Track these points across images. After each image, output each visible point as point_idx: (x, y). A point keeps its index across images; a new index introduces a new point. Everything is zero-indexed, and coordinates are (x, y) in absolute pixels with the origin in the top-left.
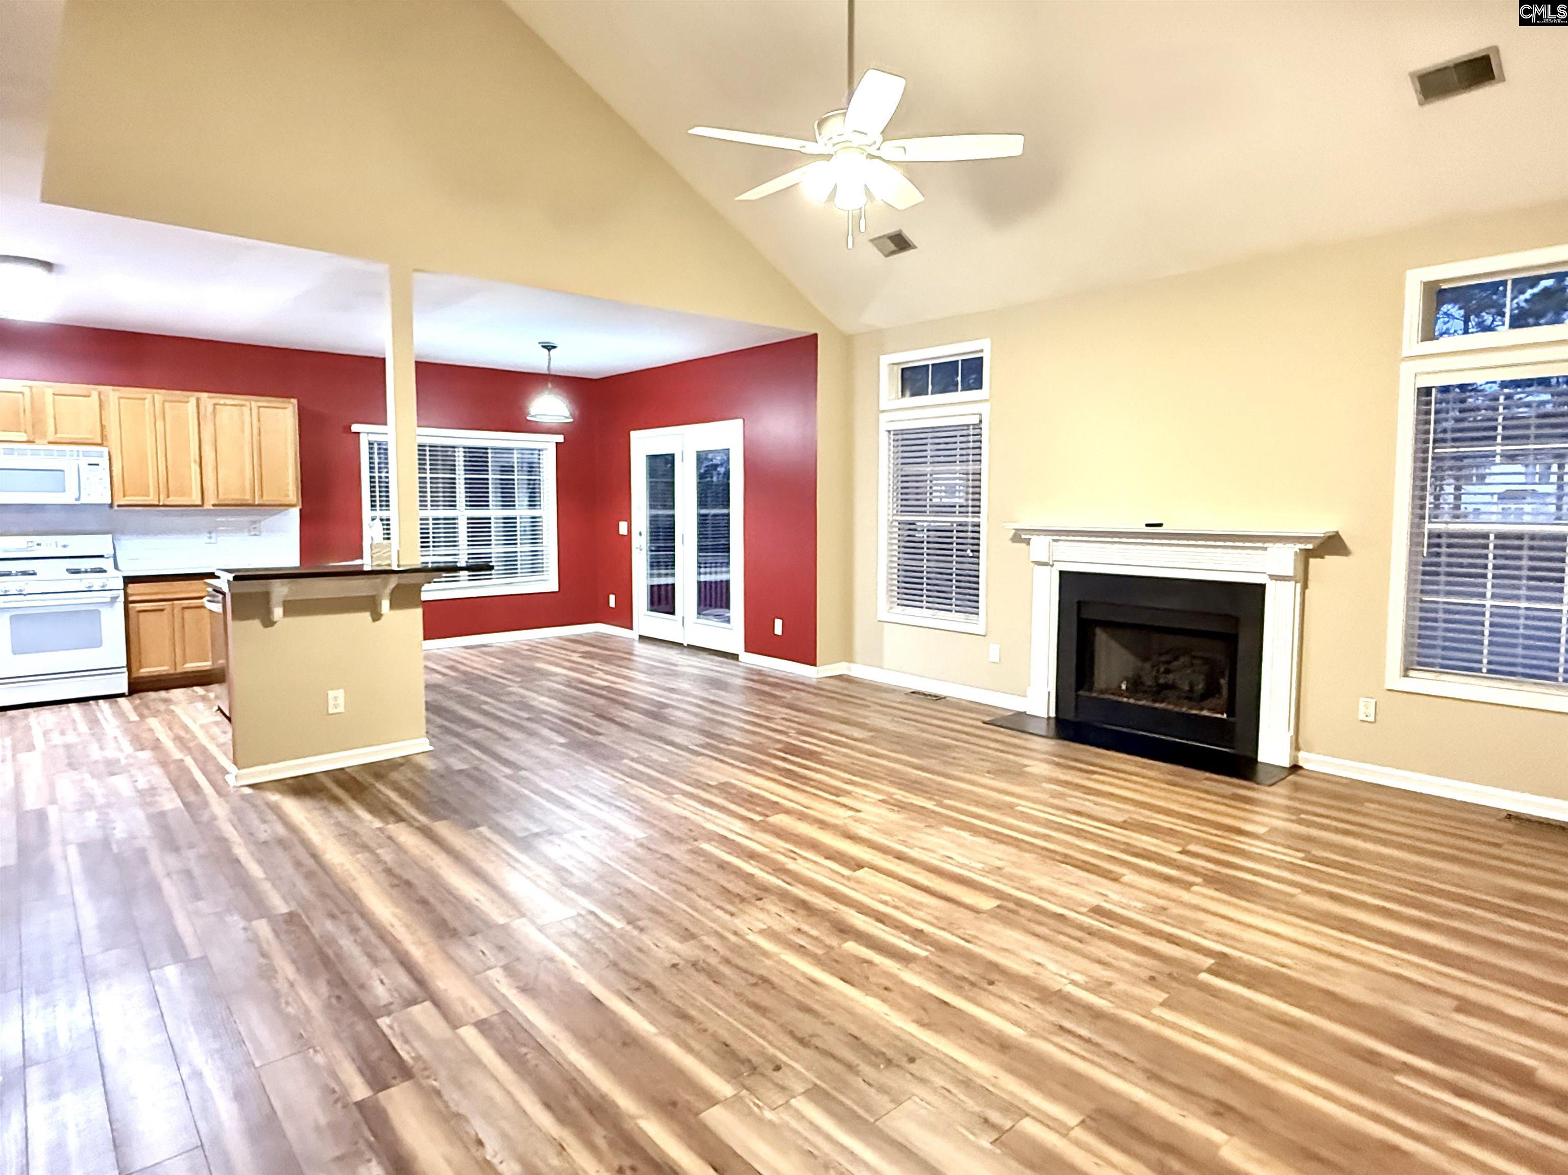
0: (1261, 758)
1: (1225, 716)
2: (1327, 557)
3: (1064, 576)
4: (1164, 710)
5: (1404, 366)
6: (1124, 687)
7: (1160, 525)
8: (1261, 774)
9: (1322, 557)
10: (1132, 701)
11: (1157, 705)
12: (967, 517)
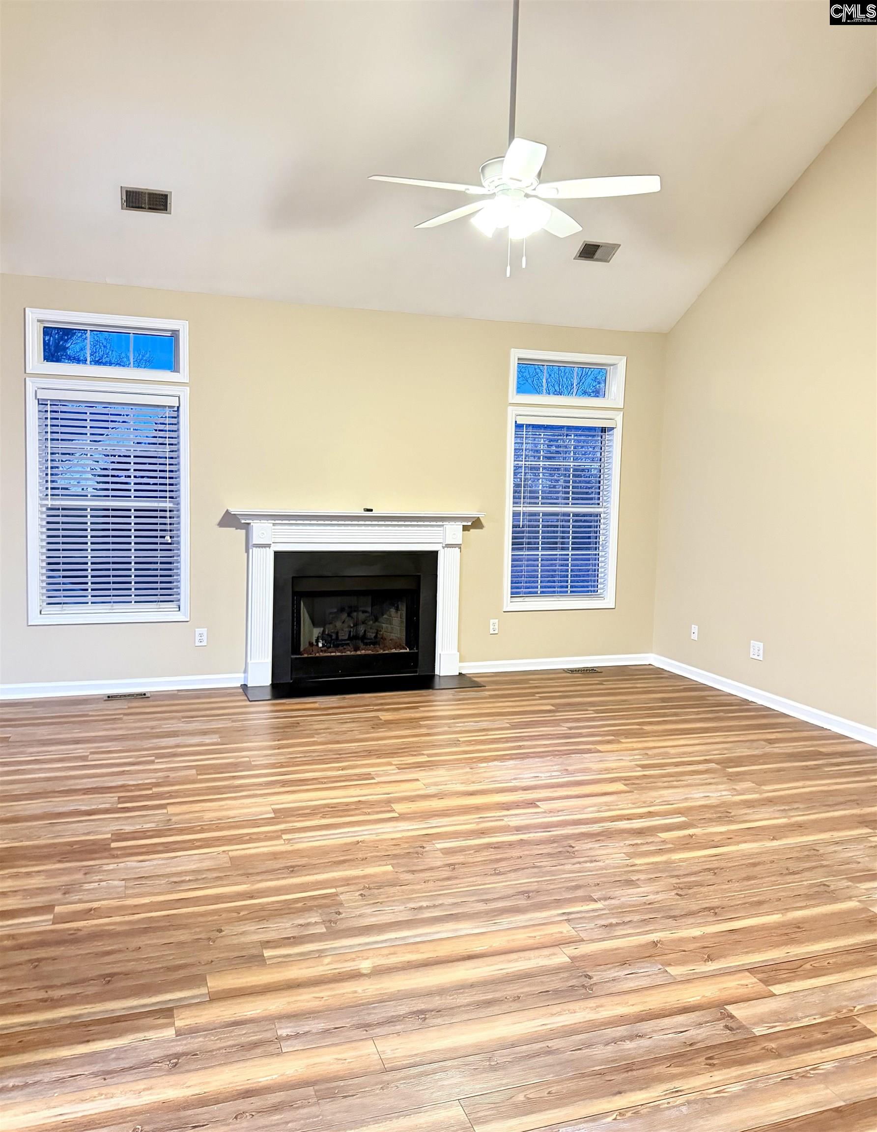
0: (437, 672)
1: (408, 650)
2: (471, 530)
3: (278, 555)
4: (366, 655)
5: (510, 408)
6: (320, 645)
7: (371, 510)
8: (437, 683)
9: (469, 531)
10: (339, 654)
11: (359, 653)
12: (166, 502)
